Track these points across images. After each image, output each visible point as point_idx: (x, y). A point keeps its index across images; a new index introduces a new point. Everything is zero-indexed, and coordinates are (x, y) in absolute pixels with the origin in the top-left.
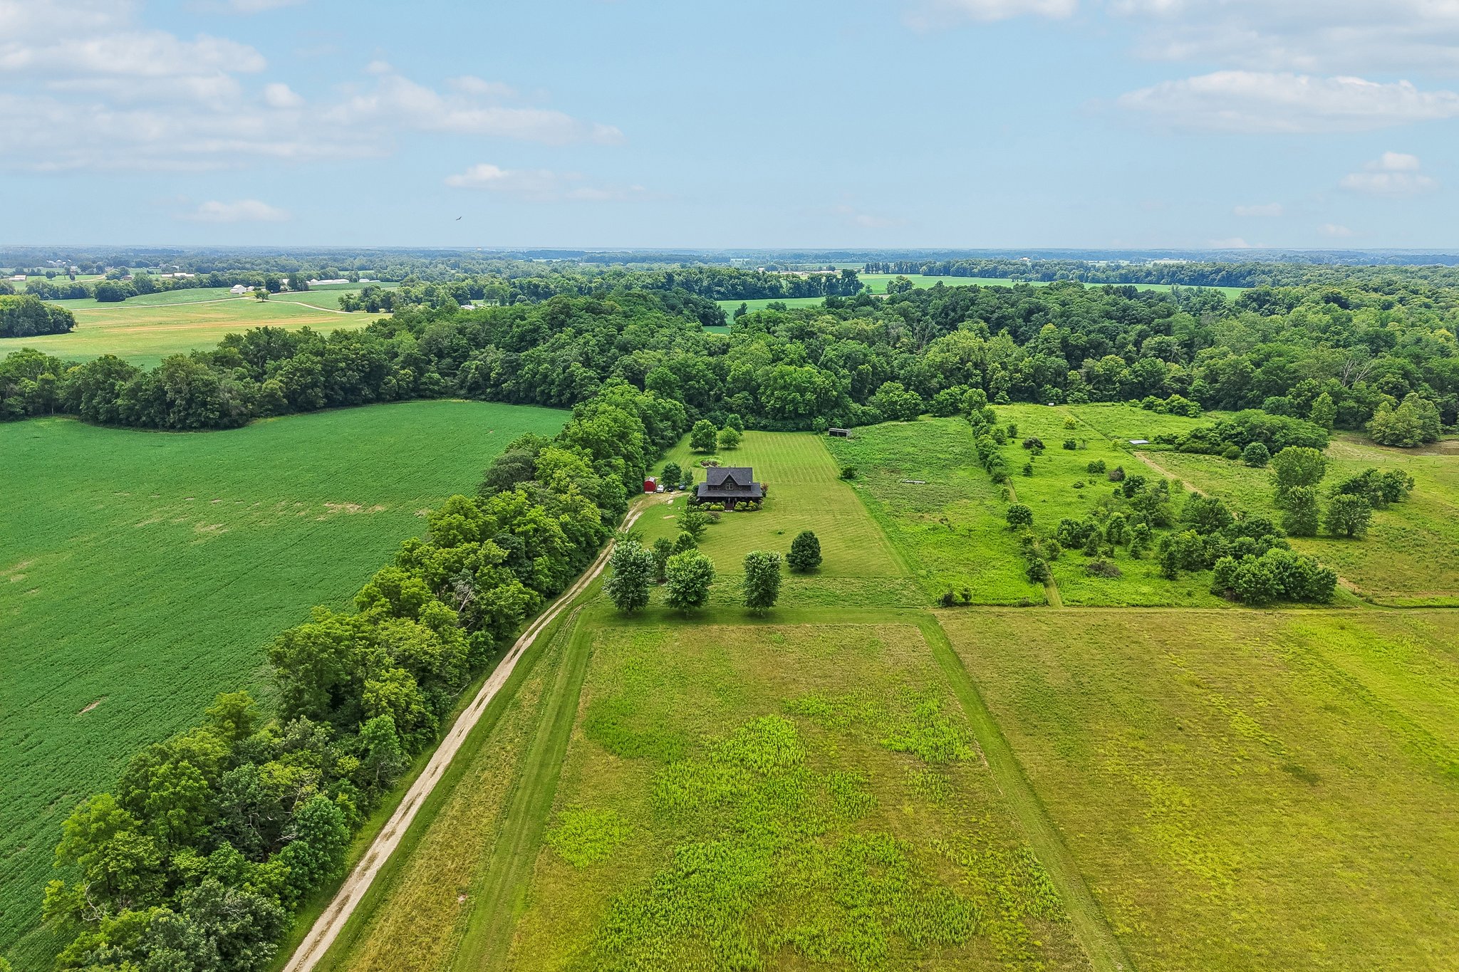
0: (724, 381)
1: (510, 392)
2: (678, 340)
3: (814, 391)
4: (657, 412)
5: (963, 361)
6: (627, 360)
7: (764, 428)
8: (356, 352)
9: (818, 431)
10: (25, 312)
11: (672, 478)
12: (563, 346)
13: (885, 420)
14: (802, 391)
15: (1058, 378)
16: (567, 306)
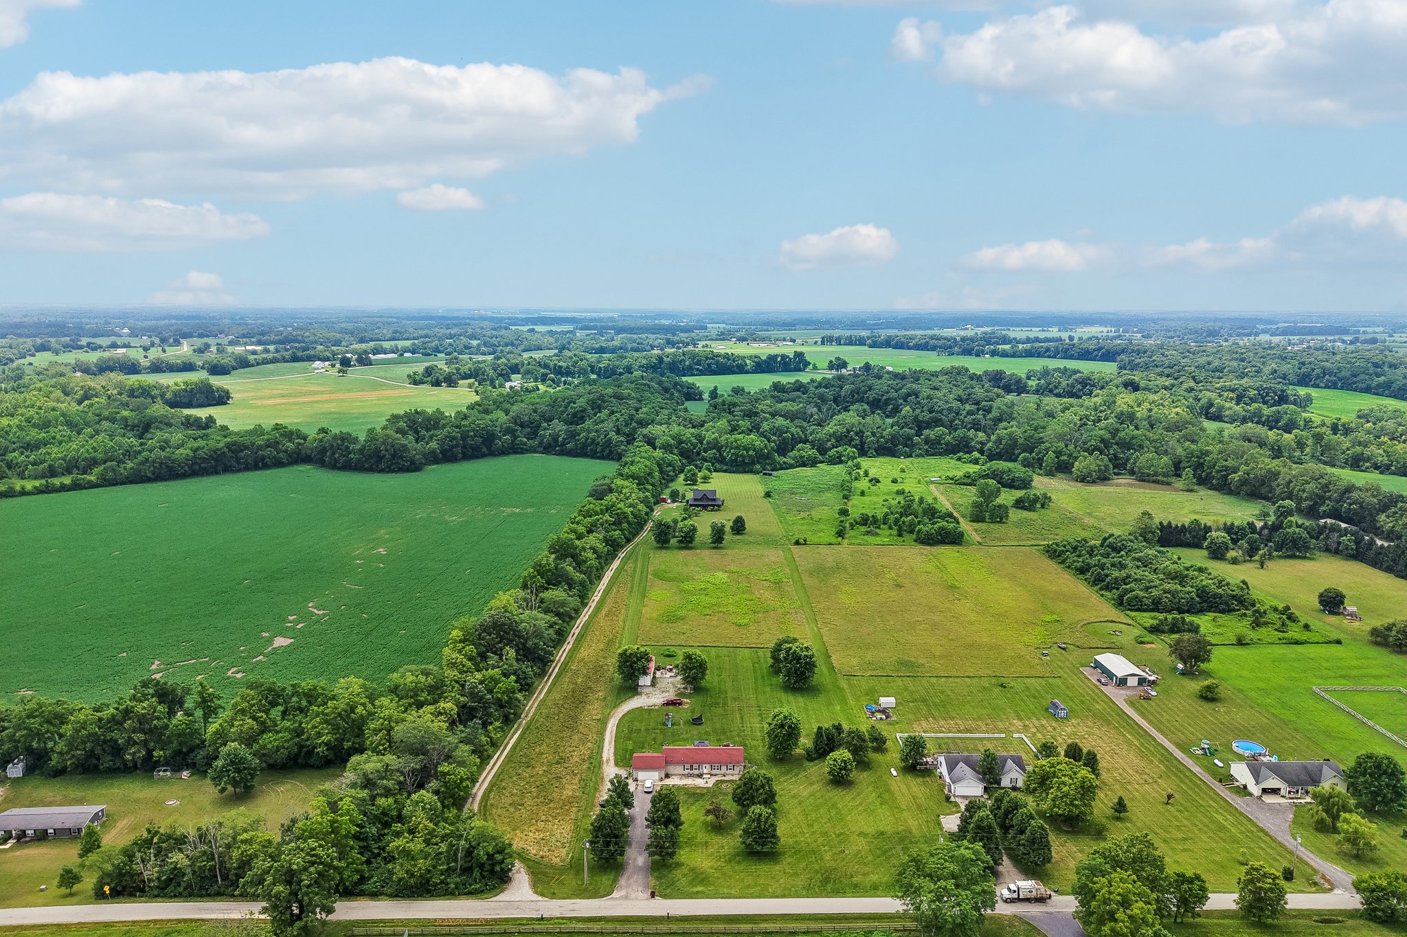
0: (702, 443)
1: (571, 450)
2: (674, 418)
3: (754, 450)
4: (664, 461)
5: (848, 431)
6: (645, 431)
7: (725, 471)
8: (478, 425)
9: (757, 473)
10: (200, 391)
11: (675, 496)
12: (603, 421)
13: (797, 467)
14: (747, 449)
15: (908, 441)
16: (602, 395)
